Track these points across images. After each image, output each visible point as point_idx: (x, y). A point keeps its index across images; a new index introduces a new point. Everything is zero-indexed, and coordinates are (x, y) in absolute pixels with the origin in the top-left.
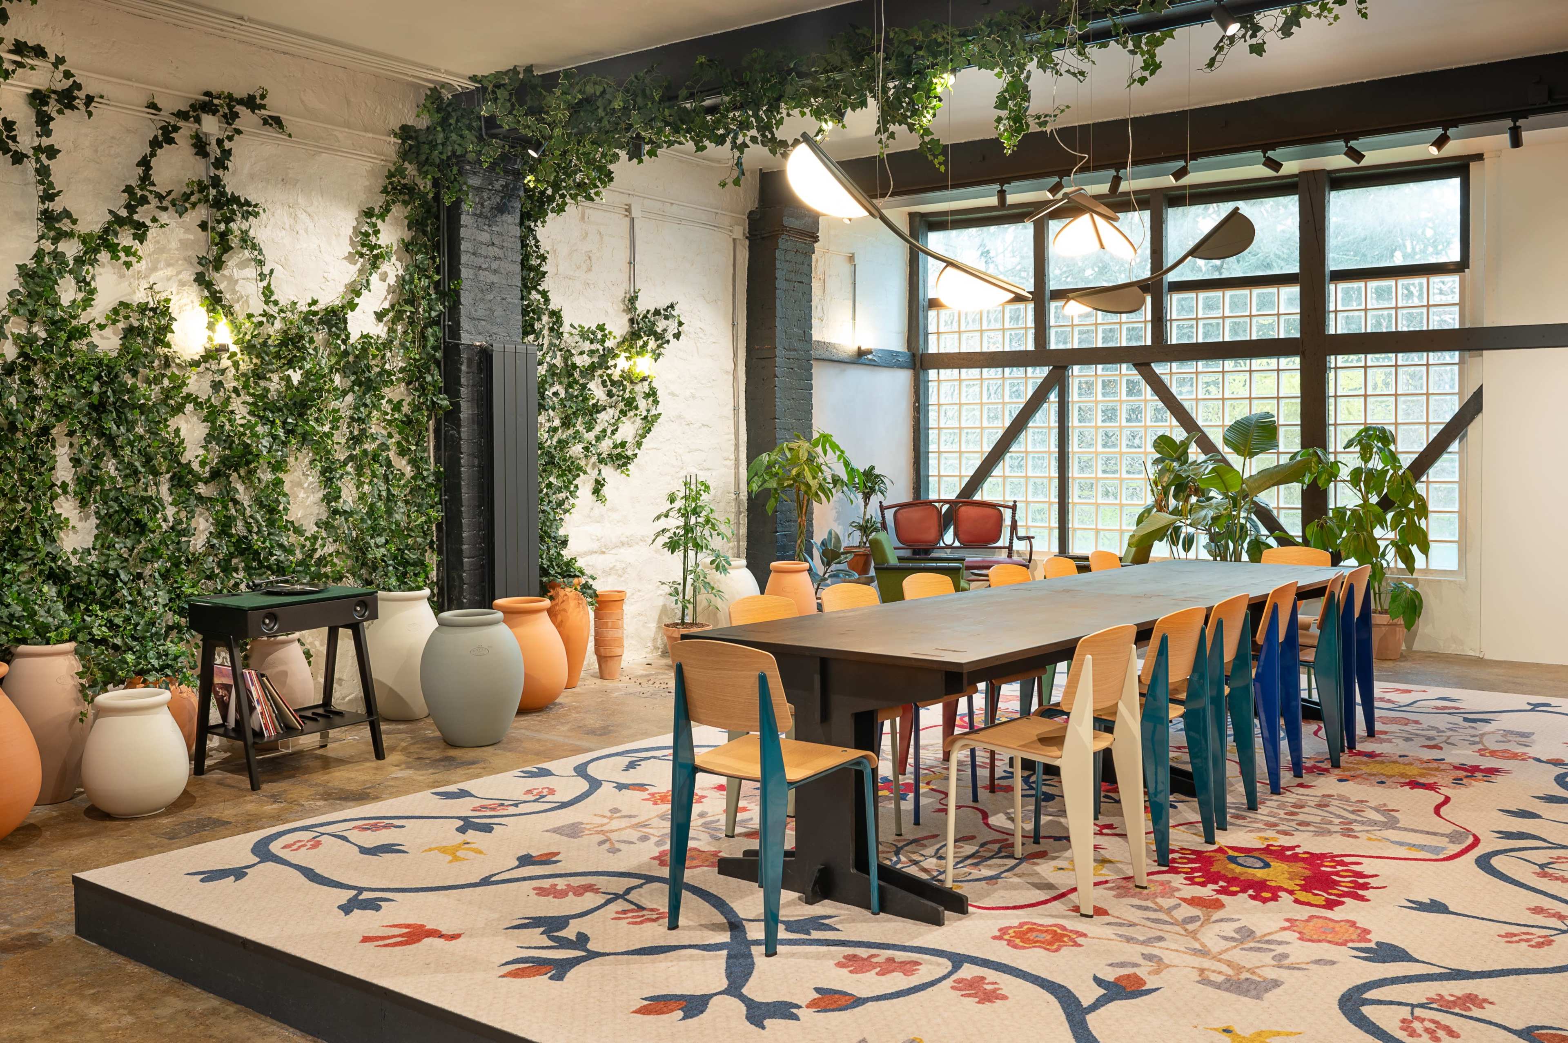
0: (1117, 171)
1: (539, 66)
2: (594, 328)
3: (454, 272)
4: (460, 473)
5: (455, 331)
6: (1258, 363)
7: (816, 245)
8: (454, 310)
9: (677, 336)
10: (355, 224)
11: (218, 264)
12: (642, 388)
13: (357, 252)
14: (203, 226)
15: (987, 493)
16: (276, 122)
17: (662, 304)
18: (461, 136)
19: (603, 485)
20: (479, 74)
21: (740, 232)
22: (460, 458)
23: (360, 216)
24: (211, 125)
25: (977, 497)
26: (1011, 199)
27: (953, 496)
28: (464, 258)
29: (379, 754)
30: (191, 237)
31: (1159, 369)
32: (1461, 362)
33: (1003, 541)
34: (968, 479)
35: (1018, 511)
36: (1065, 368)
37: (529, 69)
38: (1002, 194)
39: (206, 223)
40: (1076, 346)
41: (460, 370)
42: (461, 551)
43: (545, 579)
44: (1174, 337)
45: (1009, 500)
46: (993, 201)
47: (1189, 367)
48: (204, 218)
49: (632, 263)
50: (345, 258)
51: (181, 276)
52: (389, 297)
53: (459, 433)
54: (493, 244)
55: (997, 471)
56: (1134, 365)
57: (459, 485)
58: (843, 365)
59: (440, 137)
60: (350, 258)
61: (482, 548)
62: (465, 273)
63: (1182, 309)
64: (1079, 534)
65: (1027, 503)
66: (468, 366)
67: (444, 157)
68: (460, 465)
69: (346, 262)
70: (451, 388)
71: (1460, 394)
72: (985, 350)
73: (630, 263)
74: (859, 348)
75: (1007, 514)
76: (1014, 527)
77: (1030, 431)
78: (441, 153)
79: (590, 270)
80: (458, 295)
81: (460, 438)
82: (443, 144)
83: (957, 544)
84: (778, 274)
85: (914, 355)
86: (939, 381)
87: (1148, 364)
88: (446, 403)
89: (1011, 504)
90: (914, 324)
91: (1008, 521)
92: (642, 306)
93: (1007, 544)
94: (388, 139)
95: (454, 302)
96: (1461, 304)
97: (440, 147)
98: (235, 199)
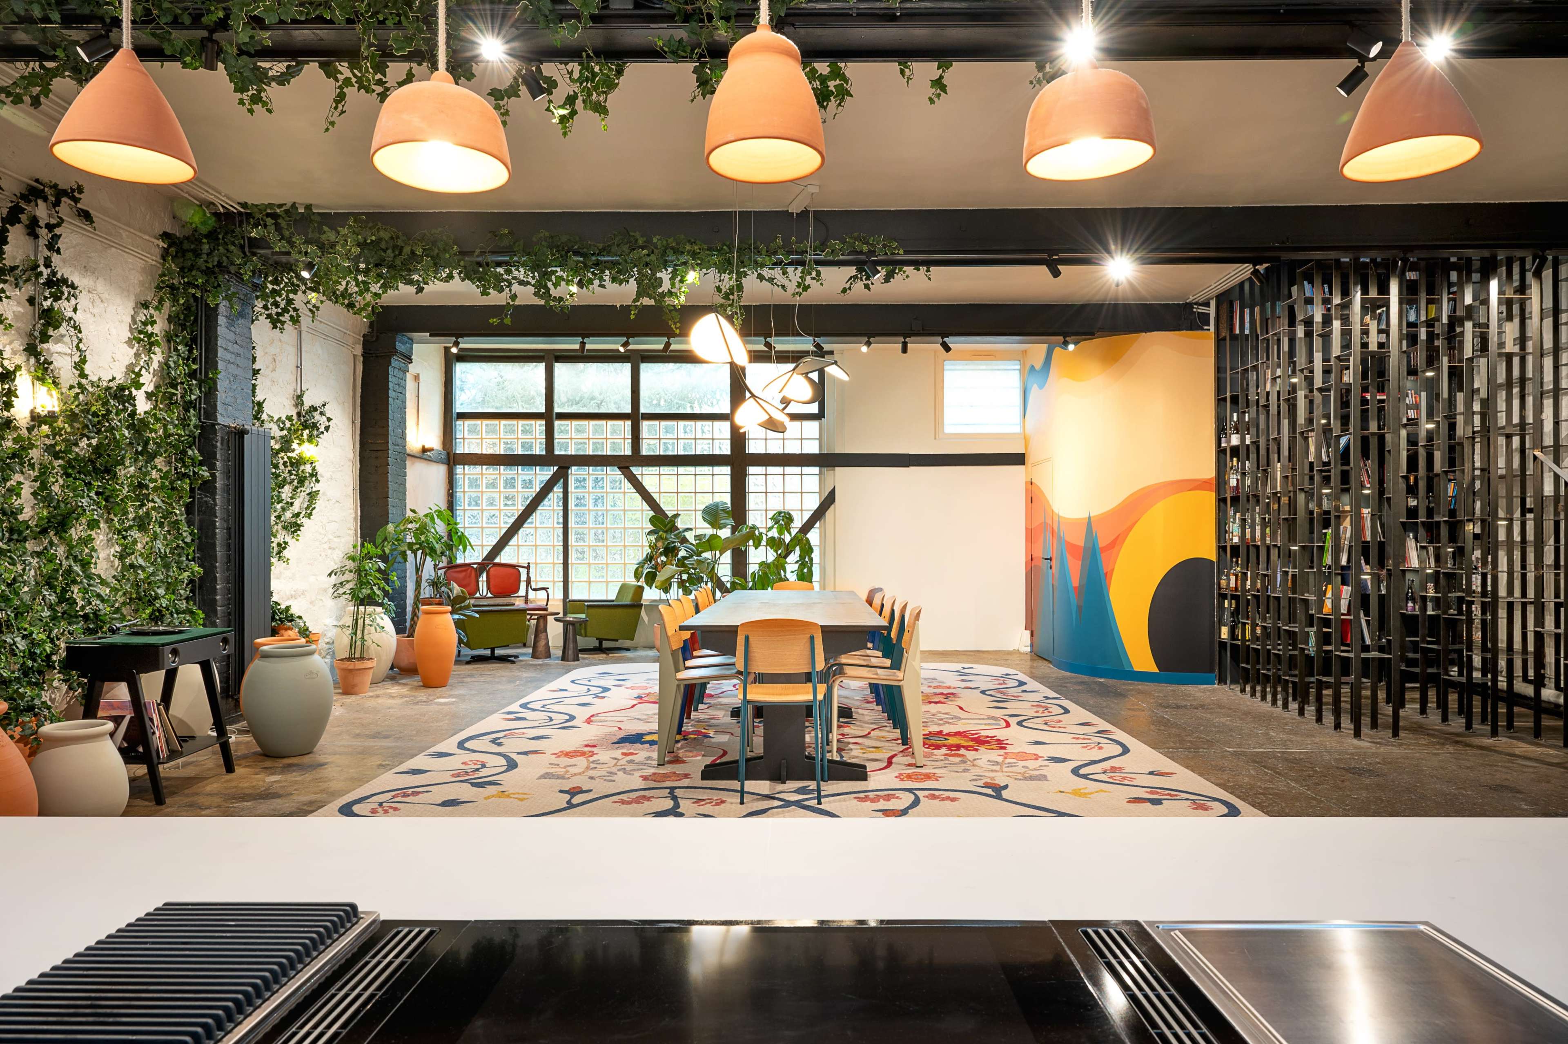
0: (669, 339)
1: (318, 207)
2: (284, 418)
3: (211, 362)
4: (215, 534)
5: (210, 412)
6: (700, 470)
7: (410, 366)
8: (210, 393)
9: (327, 428)
10: (133, 313)
11: (45, 338)
12: (308, 468)
13: (135, 338)
14: (31, 301)
15: (505, 557)
16: (86, 216)
17: (318, 403)
18: (227, 250)
19: (285, 548)
20: (249, 202)
21: (359, 350)
22: (215, 522)
23: (137, 306)
24: (41, 211)
25: (497, 560)
26: (588, 347)
27: (480, 561)
28: (220, 352)
29: (230, 769)
30: (21, 310)
31: (636, 471)
32: (820, 474)
33: (522, 592)
34: (489, 548)
35: (531, 571)
36: (568, 468)
37: (308, 207)
38: (583, 344)
39: (35, 299)
40: (573, 453)
41: (216, 447)
42: (215, 600)
43: (273, 624)
44: (645, 451)
45: (523, 561)
46: (577, 347)
47: (654, 470)
48: (32, 293)
49: (299, 367)
50: (126, 342)
51: (13, 346)
52: (154, 380)
53: (214, 500)
54: (236, 343)
55: (513, 541)
56: (619, 468)
57: (214, 545)
58: (413, 459)
59: (206, 247)
60: (129, 342)
61: (229, 599)
62: (221, 365)
63: (649, 432)
64: (575, 585)
65: (536, 564)
66: (222, 444)
67: (210, 265)
68: (215, 527)
69: (126, 345)
70: (208, 460)
71: (820, 493)
72: (484, 452)
73: (297, 367)
74: (423, 447)
75: (523, 572)
76: (528, 581)
77: (538, 512)
78: (206, 262)
79: (274, 370)
80: (215, 384)
81: (216, 505)
82: (208, 255)
83: (489, 595)
84: (391, 385)
85: (448, 454)
86: (464, 474)
87: (628, 468)
88: (207, 474)
89: (526, 565)
90: (448, 430)
91: (524, 577)
92: (308, 402)
93: (524, 594)
94: (156, 242)
95: (210, 388)
96: (820, 439)
97: (205, 256)
98: (64, 281)
